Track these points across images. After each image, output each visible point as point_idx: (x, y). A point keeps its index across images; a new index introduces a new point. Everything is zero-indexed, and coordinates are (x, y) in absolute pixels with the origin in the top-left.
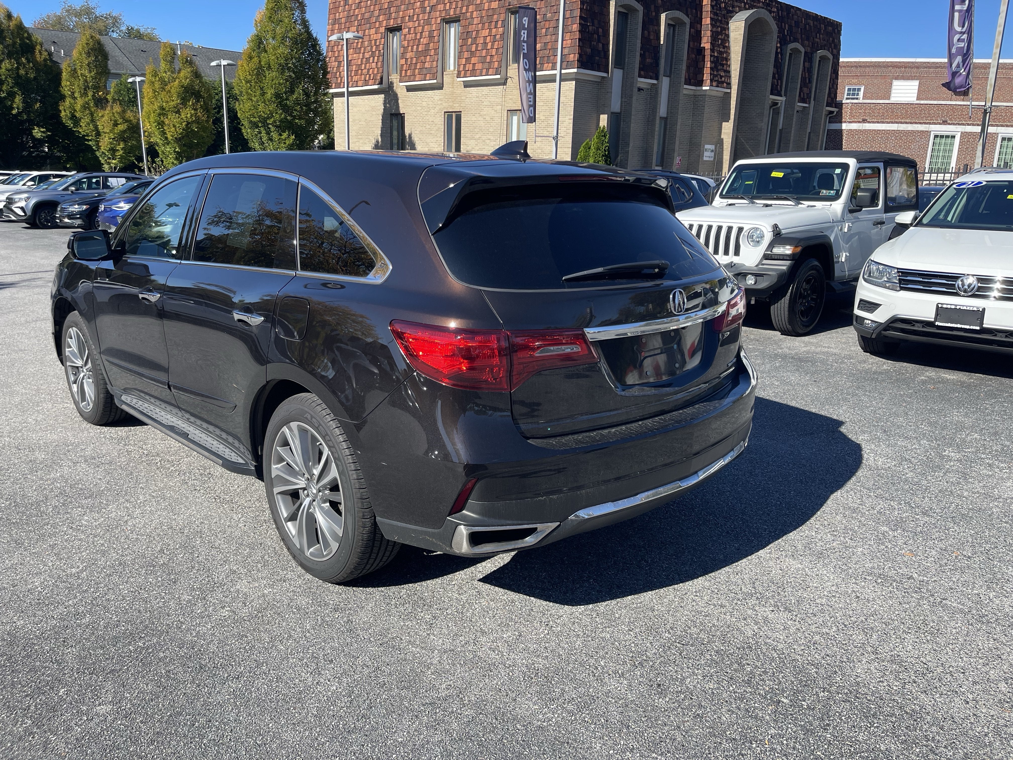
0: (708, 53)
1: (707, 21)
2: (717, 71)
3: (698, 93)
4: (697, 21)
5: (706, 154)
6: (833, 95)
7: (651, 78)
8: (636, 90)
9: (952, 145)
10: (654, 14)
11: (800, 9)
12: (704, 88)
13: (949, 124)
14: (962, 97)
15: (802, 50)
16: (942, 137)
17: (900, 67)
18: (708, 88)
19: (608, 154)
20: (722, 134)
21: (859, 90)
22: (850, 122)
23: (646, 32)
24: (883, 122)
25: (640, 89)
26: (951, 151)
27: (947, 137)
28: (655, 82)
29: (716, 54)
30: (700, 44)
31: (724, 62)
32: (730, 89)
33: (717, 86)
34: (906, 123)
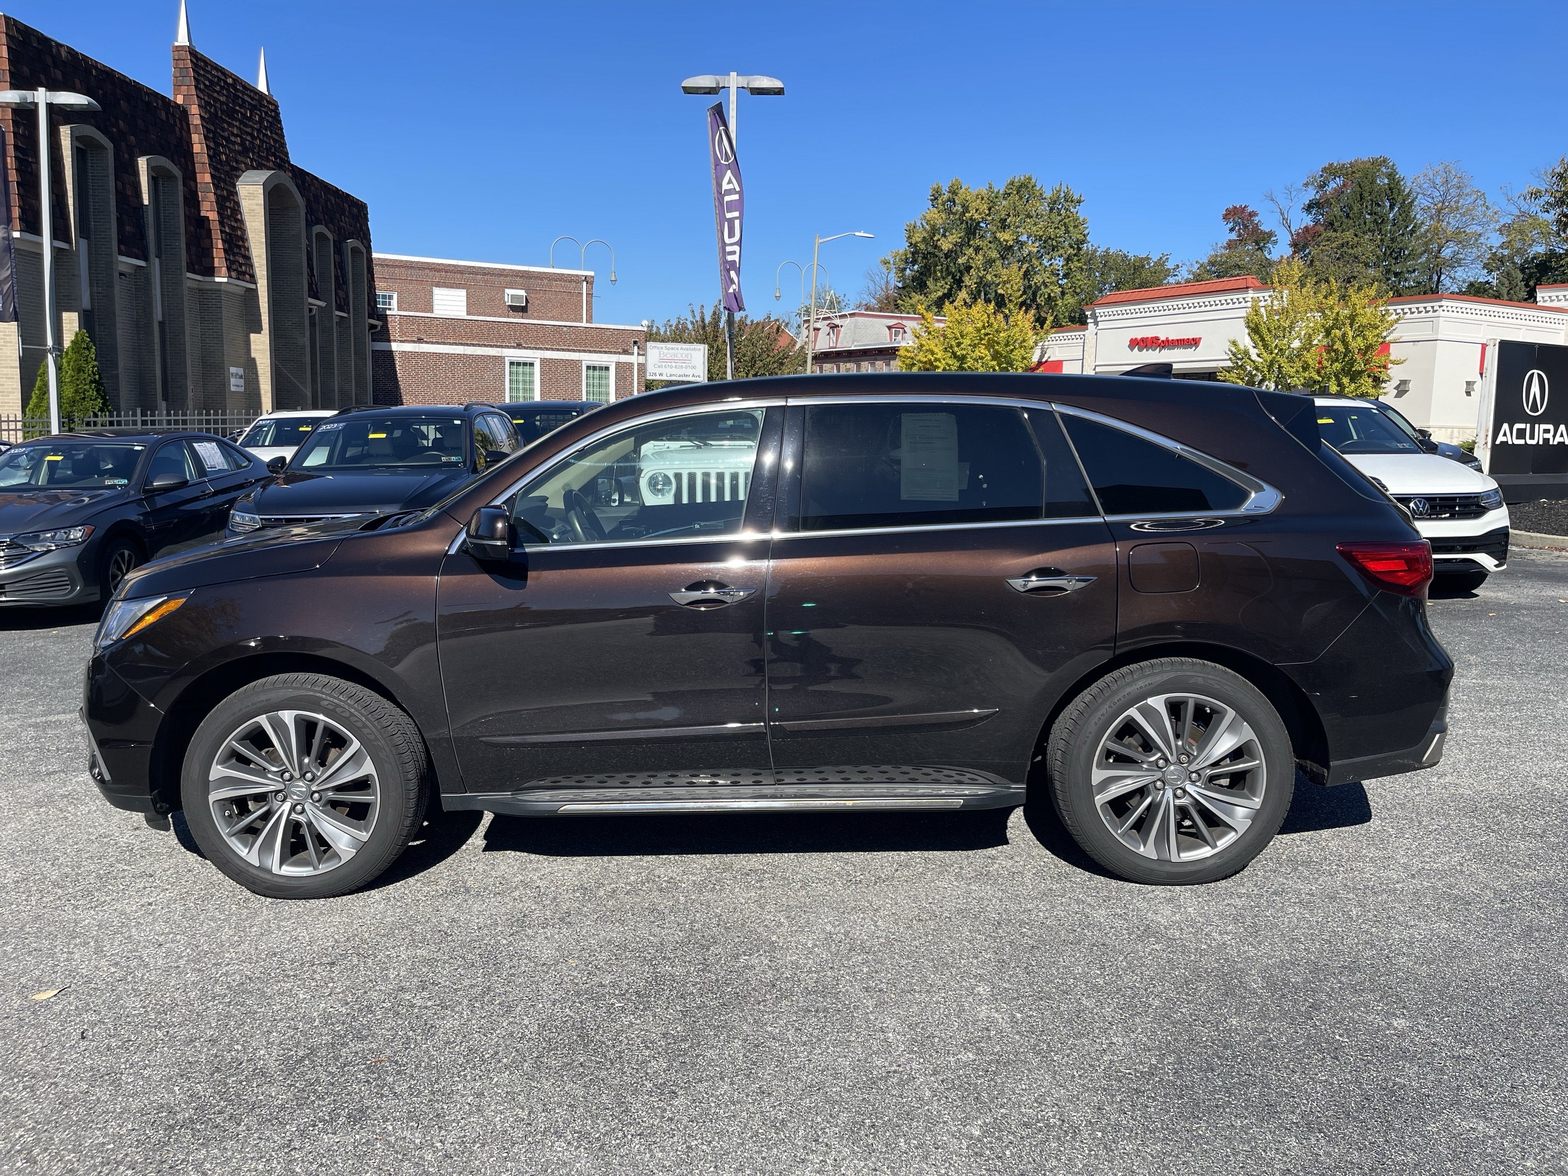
0: (215, 227)
1: (205, 178)
2: (234, 256)
3: (207, 287)
4: (190, 176)
5: (233, 381)
6: (372, 303)
7: (137, 258)
8: (116, 275)
9: (532, 374)
10: (126, 156)
11: (316, 178)
12: (217, 280)
13: (525, 348)
14: (521, 314)
15: (330, 236)
16: (518, 364)
17: (439, 271)
18: (225, 280)
19: (100, 378)
20: (252, 351)
21: (391, 297)
22: (401, 341)
23: (119, 183)
24: (444, 343)
25: (121, 274)
26: (532, 382)
27: (525, 364)
28: (142, 263)
29: (227, 230)
30: (199, 211)
31: (241, 243)
32: (256, 283)
33: (238, 279)
34: (474, 345)
